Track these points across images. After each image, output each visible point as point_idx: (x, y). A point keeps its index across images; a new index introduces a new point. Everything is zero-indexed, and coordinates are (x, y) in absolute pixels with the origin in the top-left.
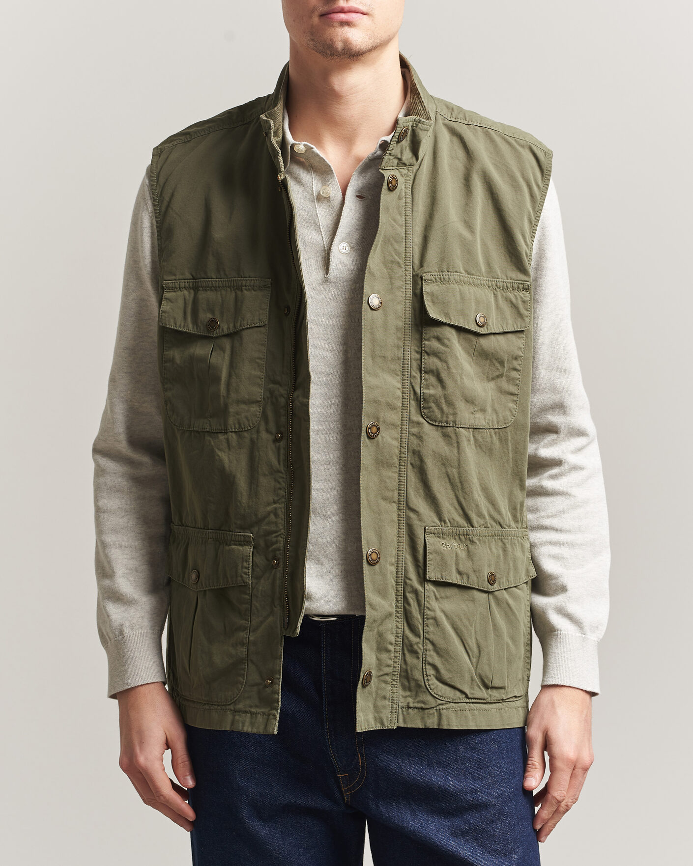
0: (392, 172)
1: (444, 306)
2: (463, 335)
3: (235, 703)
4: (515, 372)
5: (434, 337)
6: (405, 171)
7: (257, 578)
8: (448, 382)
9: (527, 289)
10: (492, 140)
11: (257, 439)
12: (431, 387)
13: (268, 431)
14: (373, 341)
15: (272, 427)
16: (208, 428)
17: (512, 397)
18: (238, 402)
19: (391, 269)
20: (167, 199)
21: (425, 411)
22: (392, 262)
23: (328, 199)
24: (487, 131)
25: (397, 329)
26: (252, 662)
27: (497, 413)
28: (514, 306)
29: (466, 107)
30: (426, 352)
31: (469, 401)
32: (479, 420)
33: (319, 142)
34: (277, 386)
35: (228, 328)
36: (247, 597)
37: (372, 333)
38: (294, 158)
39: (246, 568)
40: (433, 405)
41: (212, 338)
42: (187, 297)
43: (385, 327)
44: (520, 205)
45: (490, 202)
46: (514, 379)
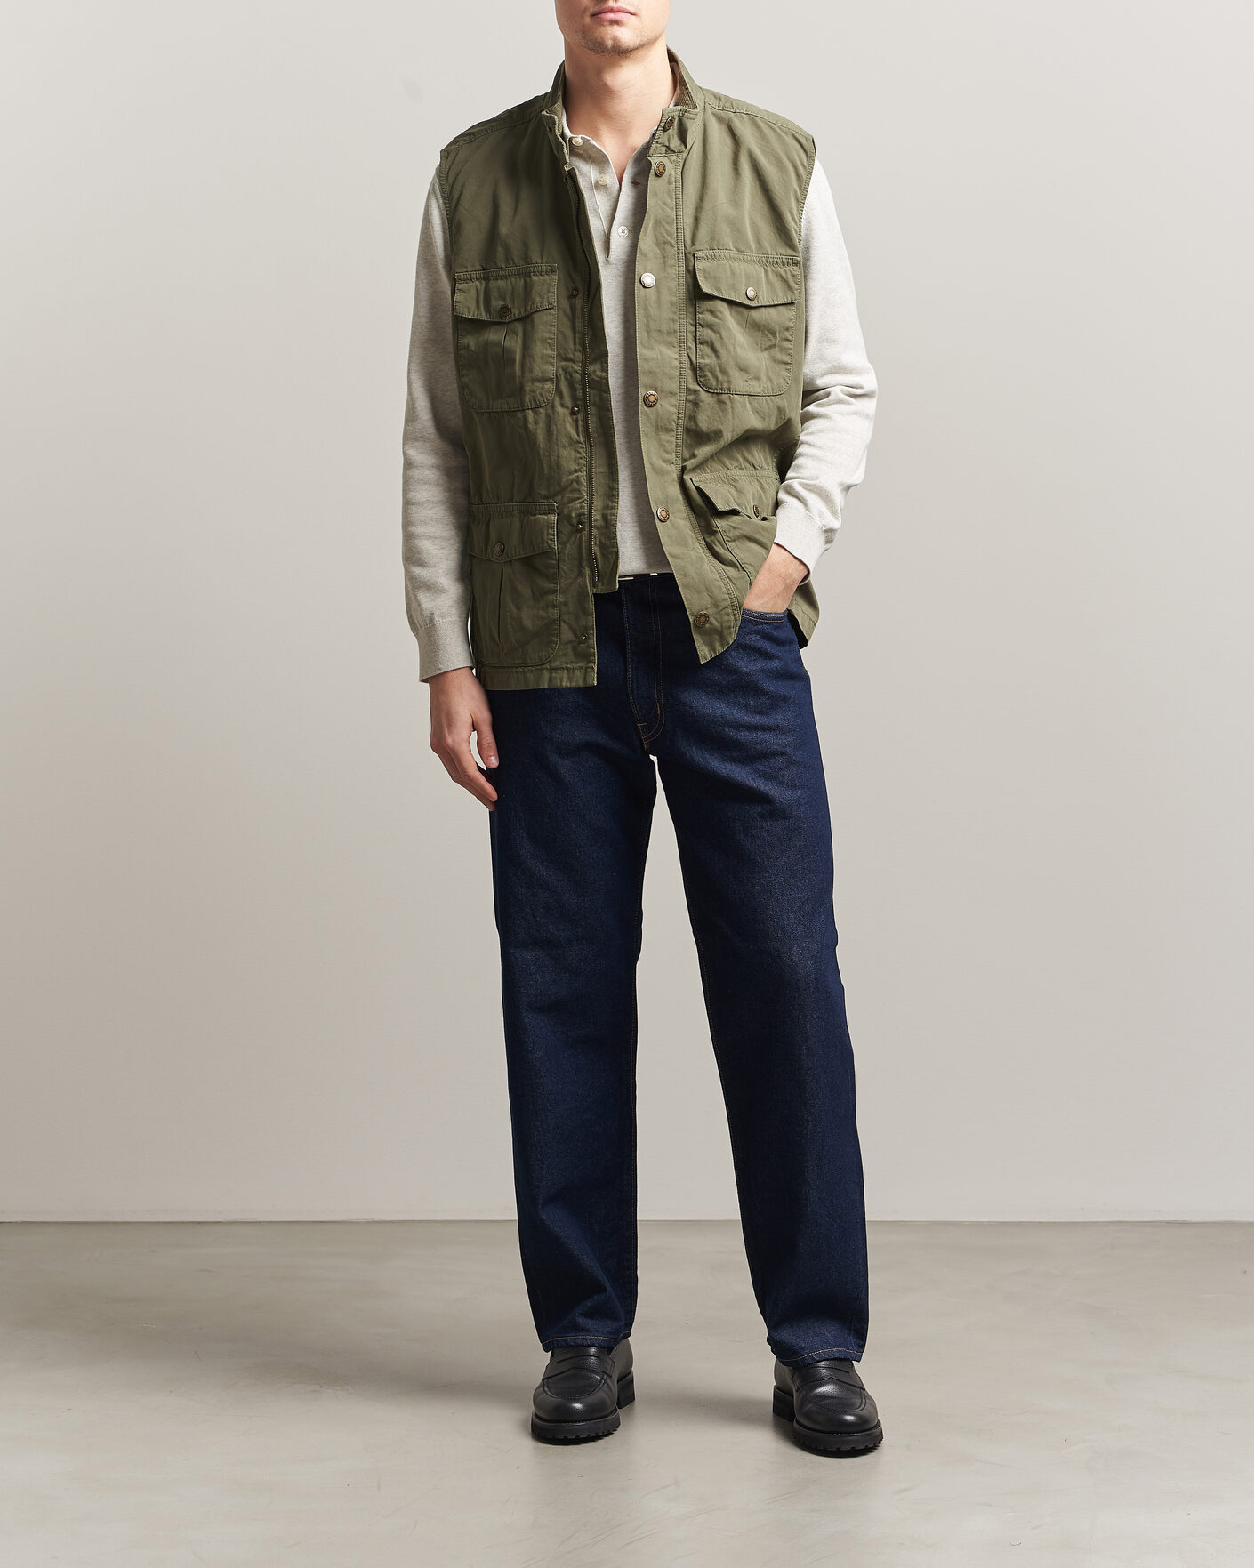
0: (661, 159)
1: (715, 281)
2: (734, 308)
3: (550, 661)
4: (787, 342)
5: (707, 310)
6: (673, 158)
7: (563, 543)
8: (722, 352)
9: (796, 264)
10: (757, 127)
11: (554, 414)
12: (706, 357)
13: (563, 405)
14: (647, 316)
15: (568, 401)
16: (505, 407)
17: (785, 366)
18: (533, 380)
19: (664, 249)
20: (456, 196)
21: (702, 379)
22: (665, 243)
23: (605, 187)
24: (753, 118)
25: (672, 304)
26: (565, 622)
27: (771, 380)
28: (784, 280)
29: (733, 96)
30: (700, 325)
31: (743, 369)
32: (754, 387)
33: (596, 135)
34: (571, 363)
35: (520, 313)
36: (554, 562)
37: (646, 309)
38: (574, 150)
39: (551, 535)
40: (708, 374)
41: (504, 323)
42: (479, 287)
43: (659, 302)
44: (786, 185)
45: (757, 183)
46: (786, 349)
